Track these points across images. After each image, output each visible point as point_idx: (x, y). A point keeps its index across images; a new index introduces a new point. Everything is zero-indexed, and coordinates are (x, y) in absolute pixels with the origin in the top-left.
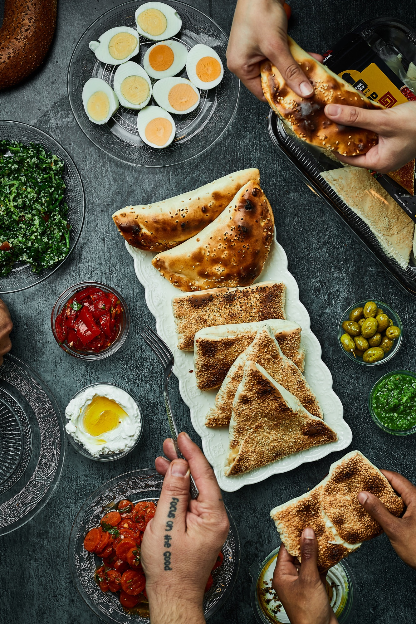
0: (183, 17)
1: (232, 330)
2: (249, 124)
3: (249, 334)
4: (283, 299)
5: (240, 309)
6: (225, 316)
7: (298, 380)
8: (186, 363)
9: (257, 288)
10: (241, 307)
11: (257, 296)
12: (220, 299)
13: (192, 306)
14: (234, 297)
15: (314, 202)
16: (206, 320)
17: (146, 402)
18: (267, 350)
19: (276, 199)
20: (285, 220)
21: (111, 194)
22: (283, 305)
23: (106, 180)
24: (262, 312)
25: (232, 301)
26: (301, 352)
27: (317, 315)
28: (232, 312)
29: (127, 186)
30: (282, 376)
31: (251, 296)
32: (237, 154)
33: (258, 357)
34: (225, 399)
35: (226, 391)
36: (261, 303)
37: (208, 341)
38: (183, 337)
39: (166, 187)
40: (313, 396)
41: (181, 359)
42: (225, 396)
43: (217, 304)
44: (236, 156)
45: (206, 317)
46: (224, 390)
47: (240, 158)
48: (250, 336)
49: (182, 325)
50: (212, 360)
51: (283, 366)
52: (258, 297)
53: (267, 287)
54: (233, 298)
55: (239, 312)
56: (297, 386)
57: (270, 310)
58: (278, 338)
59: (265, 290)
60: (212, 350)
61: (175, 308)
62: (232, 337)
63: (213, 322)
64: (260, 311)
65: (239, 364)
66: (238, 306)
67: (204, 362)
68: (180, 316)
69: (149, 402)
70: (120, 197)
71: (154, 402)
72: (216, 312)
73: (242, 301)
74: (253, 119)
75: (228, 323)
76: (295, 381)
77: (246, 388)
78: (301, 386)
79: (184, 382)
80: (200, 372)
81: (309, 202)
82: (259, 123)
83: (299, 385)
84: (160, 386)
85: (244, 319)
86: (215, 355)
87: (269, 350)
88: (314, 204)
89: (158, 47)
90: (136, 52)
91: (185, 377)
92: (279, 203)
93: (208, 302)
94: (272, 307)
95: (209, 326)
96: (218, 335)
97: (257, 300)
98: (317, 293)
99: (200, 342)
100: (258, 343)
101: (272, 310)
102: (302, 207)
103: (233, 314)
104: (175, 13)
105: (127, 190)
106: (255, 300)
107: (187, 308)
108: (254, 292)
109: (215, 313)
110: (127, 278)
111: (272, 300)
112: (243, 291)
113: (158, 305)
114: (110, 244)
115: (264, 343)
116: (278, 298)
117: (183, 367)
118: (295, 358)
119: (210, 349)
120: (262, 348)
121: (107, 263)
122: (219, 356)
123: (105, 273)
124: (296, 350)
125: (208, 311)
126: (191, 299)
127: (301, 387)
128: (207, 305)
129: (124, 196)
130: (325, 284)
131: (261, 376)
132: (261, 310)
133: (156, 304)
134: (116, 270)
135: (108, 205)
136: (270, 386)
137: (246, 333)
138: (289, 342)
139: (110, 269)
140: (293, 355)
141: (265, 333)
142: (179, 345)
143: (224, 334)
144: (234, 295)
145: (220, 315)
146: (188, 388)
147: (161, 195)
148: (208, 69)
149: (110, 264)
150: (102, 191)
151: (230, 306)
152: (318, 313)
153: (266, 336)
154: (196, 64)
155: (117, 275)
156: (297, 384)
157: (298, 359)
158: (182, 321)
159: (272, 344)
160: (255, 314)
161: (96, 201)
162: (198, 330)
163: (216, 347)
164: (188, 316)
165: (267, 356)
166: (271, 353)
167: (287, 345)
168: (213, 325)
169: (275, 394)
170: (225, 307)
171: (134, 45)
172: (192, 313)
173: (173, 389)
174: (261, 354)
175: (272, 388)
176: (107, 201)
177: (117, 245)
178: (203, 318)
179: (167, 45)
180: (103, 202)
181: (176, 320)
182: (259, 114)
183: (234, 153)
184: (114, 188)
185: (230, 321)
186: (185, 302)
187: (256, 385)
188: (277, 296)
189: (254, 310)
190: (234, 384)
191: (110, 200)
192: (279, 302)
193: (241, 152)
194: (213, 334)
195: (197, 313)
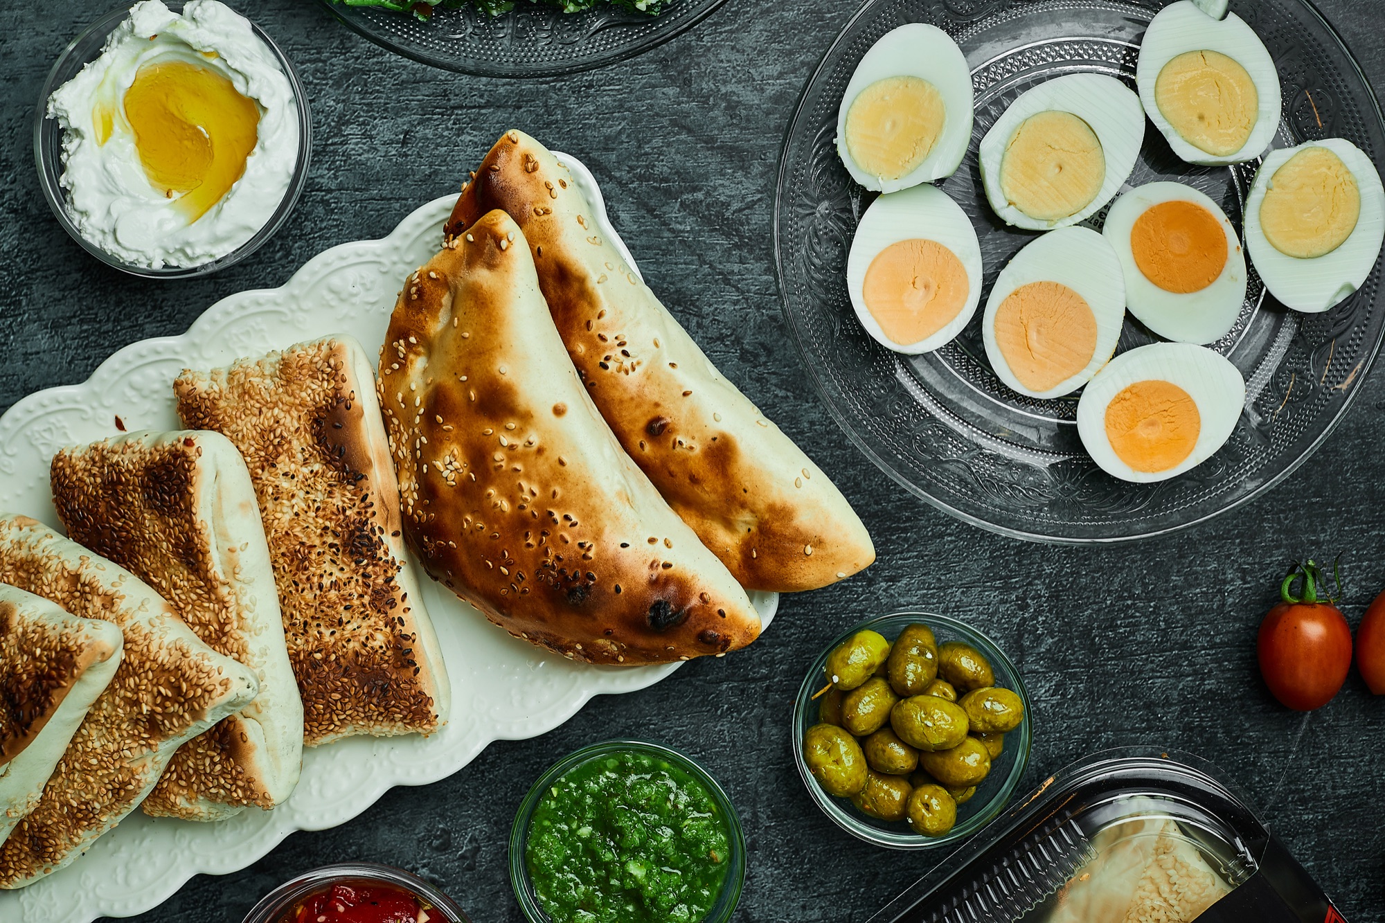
0: (1342, 316)
1: (242, 563)
2: (1020, 564)
3: (235, 625)
4: (384, 728)
5: (326, 582)
6: (297, 531)
7: (97, 805)
8: (148, 405)
9: (406, 637)
10: (334, 585)
11: (380, 640)
12: (356, 510)
13: (318, 409)
14: (365, 557)
15: (755, 814)
16: (273, 465)
17: (19, 275)
18: (166, 698)
19: (754, 680)
20: (681, 717)
21: (730, 88)
22: (361, 732)
23: (779, 67)
24: (326, 660)
25: (351, 553)
26: (202, 808)
27: (360, 846)
28: (313, 556)
29: (760, 142)
30: (99, 751)
31: (376, 619)
32: (905, 530)
33: (142, 664)
34: (15, 553)
35: (38, 553)
36: (357, 654)
37: (189, 481)
38: (216, 388)
39: (767, 282)
40: (58, 856)
41: (157, 386)
42: (23, 553)
43: (337, 501)
44: (898, 529)
45: (284, 464)
46: (41, 547)
47: (893, 542)
48: (227, 629)
49: (255, 380)
50: (136, 498)
51: (127, 753)
52: (376, 644)
53: (417, 671)
54: (361, 554)
55: (315, 579)
56: (75, 804)
57: (336, 691)
58: (226, 731)
59: (403, 666)
60: (163, 500)
61: (311, 351)
62: (216, 565)
63: (270, 490)
64: (328, 656)
65: (122, 597)
66: (337, 574)
67: (128, 471)
68: (287, 370)
69: (21, 284)
70: (722, 120)
71: (20, 302)
72: (306, 500)
73: (354, 589)
74: (1039, 577)
75: (274, 544)
76: (89, 797)
77: (30, 630)
78: (82, 816)
79: (76, 402)
80: (103, 458)
81: (752, 795)
82: (1023, 600)
83: (80, 811)
84: (74, 321)
85: (296, 599)
86: (150, 508)
87: (168, 704)
88: (745, 815)
89: (1219, 229)
90: (1186, 153)
91: (95, 404)
92: (743, 691)
93: (337, 469)
94: (344, 696)
95: (255, 478)
96: (218, 514)
97: (363, 639)
98: (436, 843)
99: (184, 453)
100: (184, 664)
101: (337, 696)
102: (734, 771)
103: (305, 558)
104: (1350, 286)
105: (746, 145)
106: (364, 632)
107: (314, 391)
108: (393, 629)
109: (302, 494)
110: (436, 173)
111: (369, 693)
112: (393, 589)
113: (332, 291)
114: (551, 102)
115: (184, 686)
116: (381, 714)
117: (130, 393)
118: (176, 789)
119: (164, 491)
120: (168, 680)
121: (481, 96)
122: (151, 525)
123: (445, 94)
124: (199, 791)
125: (306, 470)
126: (342, 405)
127: (74, 816)
128: (327, 463)
129: (726, 137)
130: (471, 868)
131: (60, 686)
132: (333, 657)
133: (335, 281)
134: (460, 132)
135: (687, 82)
136: (32, 718)
137: (239, 615)
138: (218, 767)
139: (461, 107)
140: (183, 783)
141: (220, 689)
142: (190, 376)
143: (223, 535)
144: (373, 557)
145: (297, 514)
146: (60, 417)
147: (736, 268)
148: (1152, 424)
149: (480, 107)
150: (739, 56)
151: (331, 546)
152: (369, 849)
153: (210, 692)
154: (1171, 379)
155: (442, 136)
156: (82, 803)
157: (172, 797)
158: (268, 381)
159: (187, 716)
160: (316, 639)
161: (700, 39)
162: (236, 439)
163: (175, 511)
164: (286, 398)
165: (147, 697)
166: (159, 709)
167: (208, 761)
168: (260, 493)
169: (10, 737)
170: (326, 528)
171: (1210, 144)
172: (295, 414)
173: (70, 363)
174: (150, 675)
175: (28, 726)
176: (701, 76)
177: (548, 125)
178: (278, 455)
179: (1228, 265)
180: (698, 64)
181: (274, 359)
182: (1057, 597)
183: (908, 519)
184: (750, 97)
185: (283, 550)
186: (333, 383)
187: (36, 667)
188: (386, 709)
189: (326, 633)
190: (62, 582)
191: (707, 85)
192: (369, 718)
193: (916, 542)
194: (220, 498)
195: (297, 430)
